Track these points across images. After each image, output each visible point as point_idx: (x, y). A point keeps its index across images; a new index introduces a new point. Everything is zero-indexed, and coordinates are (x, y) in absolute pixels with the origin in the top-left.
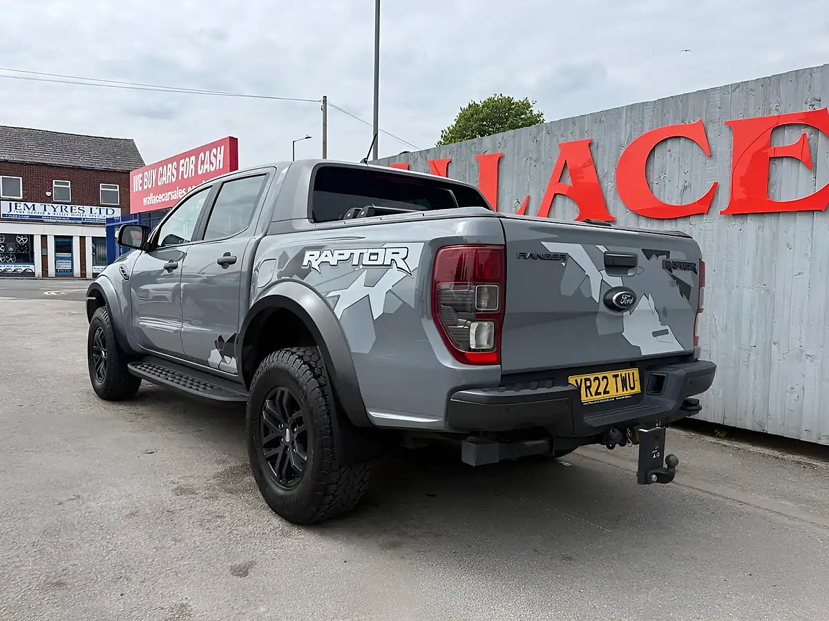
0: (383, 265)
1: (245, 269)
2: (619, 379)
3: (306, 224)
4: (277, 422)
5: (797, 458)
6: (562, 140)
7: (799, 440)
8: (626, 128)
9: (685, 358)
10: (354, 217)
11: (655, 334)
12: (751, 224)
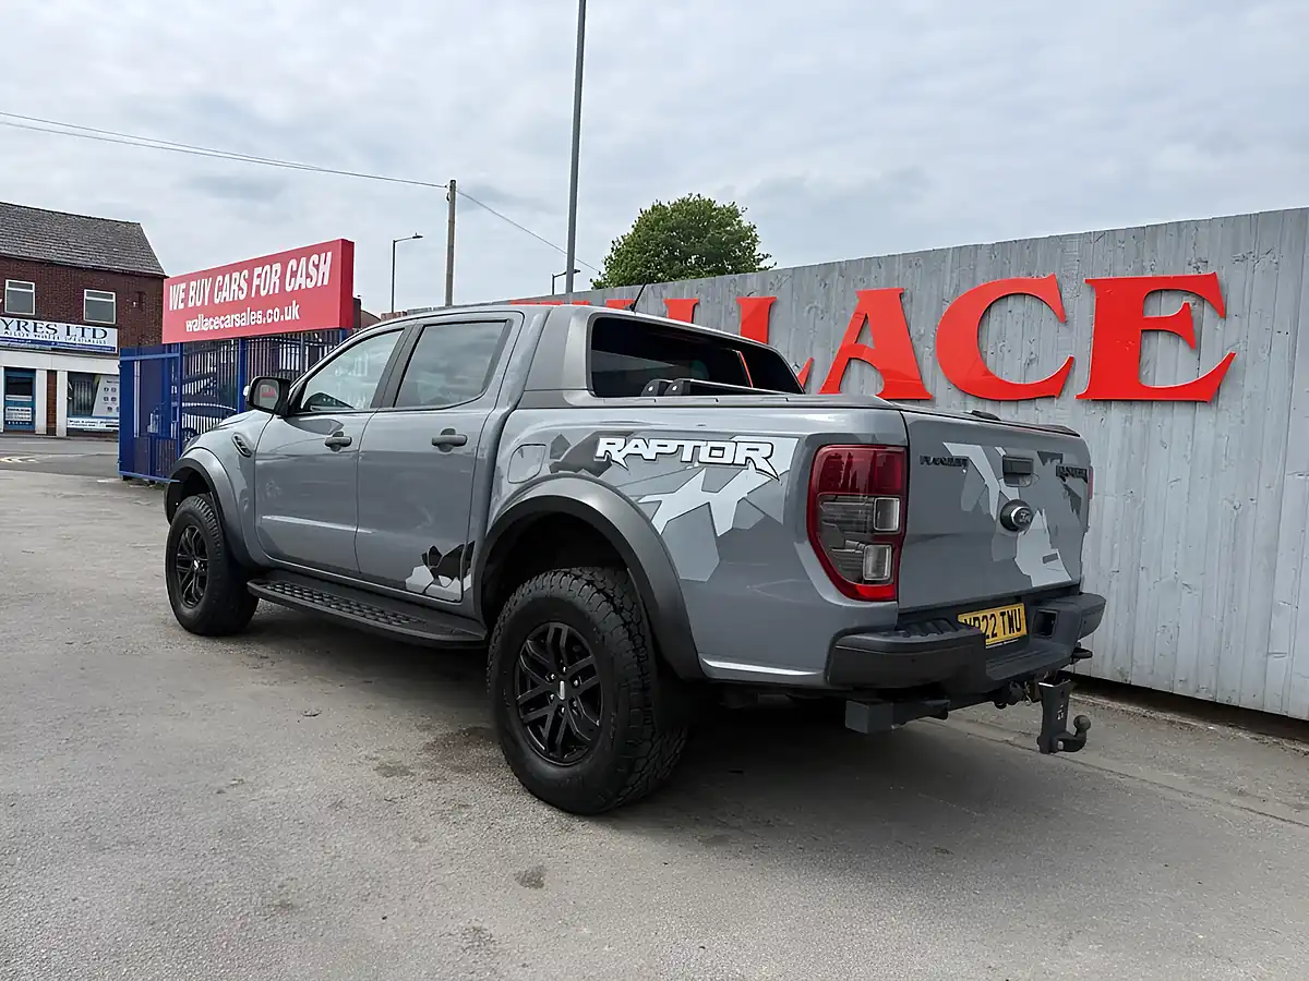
0: (733, 464)
1: (485, 455)
2: (1006, 617)
3: (584, 396)
4: (543, 671)
5: (1169, 716)
6: (861, 287)
7: (1172, 694)
8: (952, 278)
9: (1070, 590)
10: (661, 394)
11: (1046, 560)
12: (1116, 413)
